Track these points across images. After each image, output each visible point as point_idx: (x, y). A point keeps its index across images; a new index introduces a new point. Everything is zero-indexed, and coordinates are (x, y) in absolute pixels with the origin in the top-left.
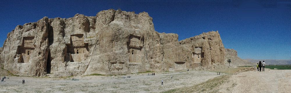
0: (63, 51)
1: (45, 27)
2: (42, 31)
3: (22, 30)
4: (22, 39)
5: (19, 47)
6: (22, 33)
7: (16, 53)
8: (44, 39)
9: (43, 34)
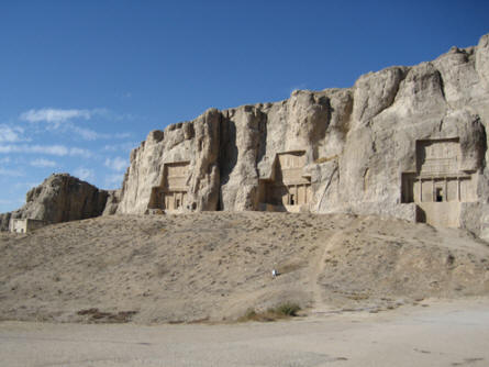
0: (248, 198)
1: (207, 140)
2: (200, 150)
3: (161, 143)
4: (162, 168)
5: (155, 190)
6: (161, 154)
7: (149, 206)
8: (206, 168)
9: (202, 156)
